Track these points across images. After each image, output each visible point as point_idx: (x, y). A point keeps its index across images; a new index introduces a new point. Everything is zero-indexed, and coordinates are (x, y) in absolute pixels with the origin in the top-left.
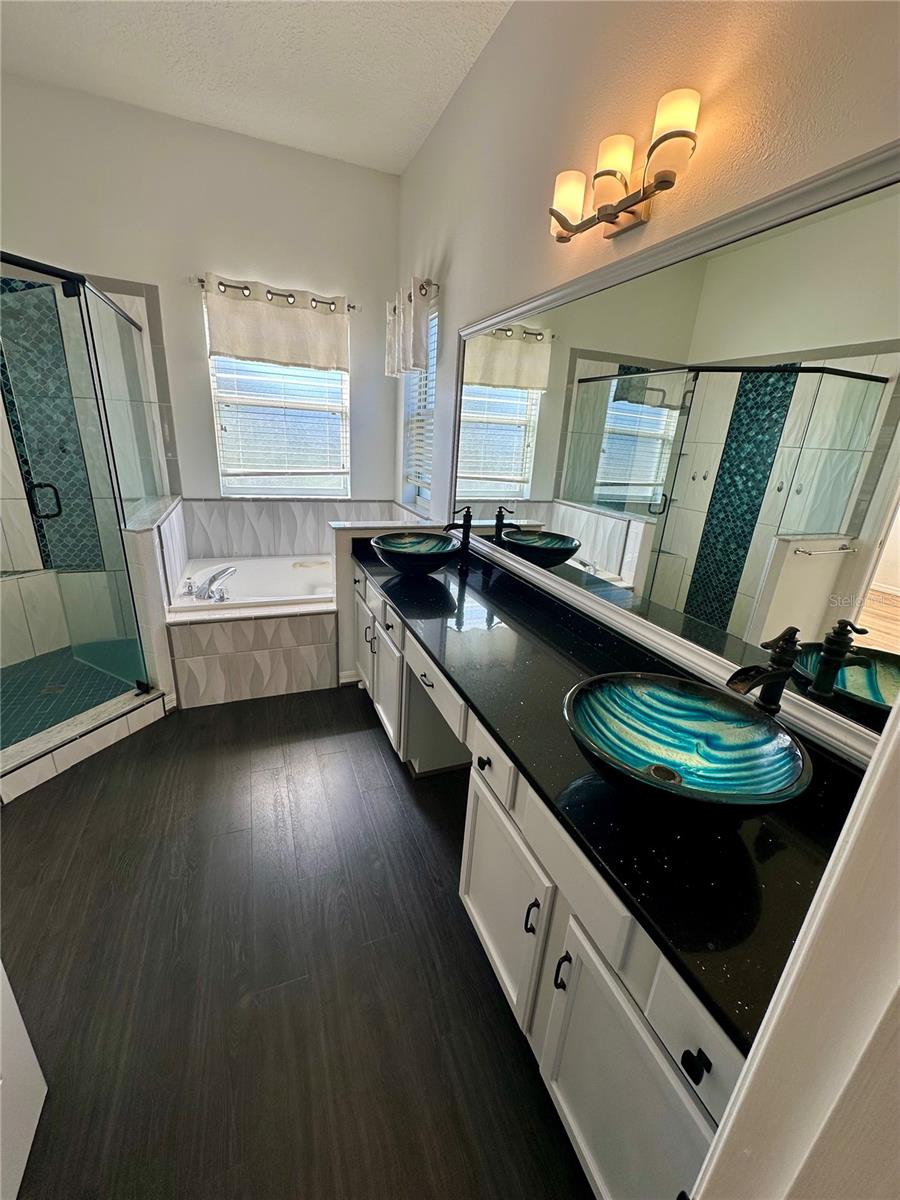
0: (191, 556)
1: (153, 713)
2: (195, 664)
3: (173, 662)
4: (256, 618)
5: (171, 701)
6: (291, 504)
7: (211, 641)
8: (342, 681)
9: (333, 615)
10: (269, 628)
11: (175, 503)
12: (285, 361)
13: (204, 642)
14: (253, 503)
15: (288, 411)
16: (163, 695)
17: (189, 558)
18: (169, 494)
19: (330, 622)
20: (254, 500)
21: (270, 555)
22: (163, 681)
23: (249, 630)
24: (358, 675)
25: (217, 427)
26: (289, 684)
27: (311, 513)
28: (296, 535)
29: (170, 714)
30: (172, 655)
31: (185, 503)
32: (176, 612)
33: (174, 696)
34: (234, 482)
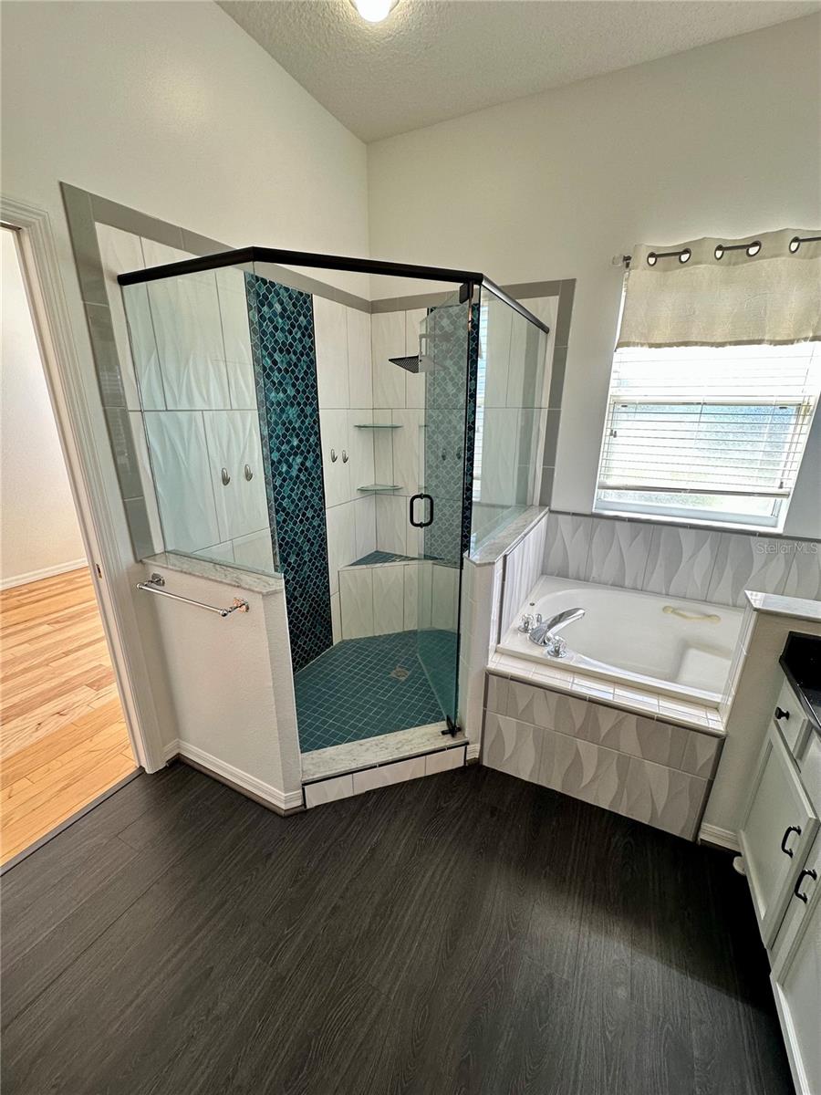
0: (545, 571)
1: (453, 760)
2: (507, 724)
3: (485, 712)
4: (593, 701)
5: (474, 751)
6: (681, 530)
7: (530, 705)
8: (702, 836)
9: (716, 741)
10: (607, 721)
11: (542, 514)
12: (719, 340)
13: (522, 704)
14: (629, 524)
15: (707, 409)
16: (467, 743)
17: (542, 574)
18: (538, 504)
19: (707, 751)
20: (631, 520)
21: (635, 589)
22: (471, 730)
23: (579, 711)
24: (737, 843)
25: (606, 432)
26: (617, 798)
27: (707, 545)
28: (676, 571)
29: (469, 765)
30: (485, 705)
31: (553, 515)
32: (502, 654)
33: (478, 746)
34: (612, 496)
